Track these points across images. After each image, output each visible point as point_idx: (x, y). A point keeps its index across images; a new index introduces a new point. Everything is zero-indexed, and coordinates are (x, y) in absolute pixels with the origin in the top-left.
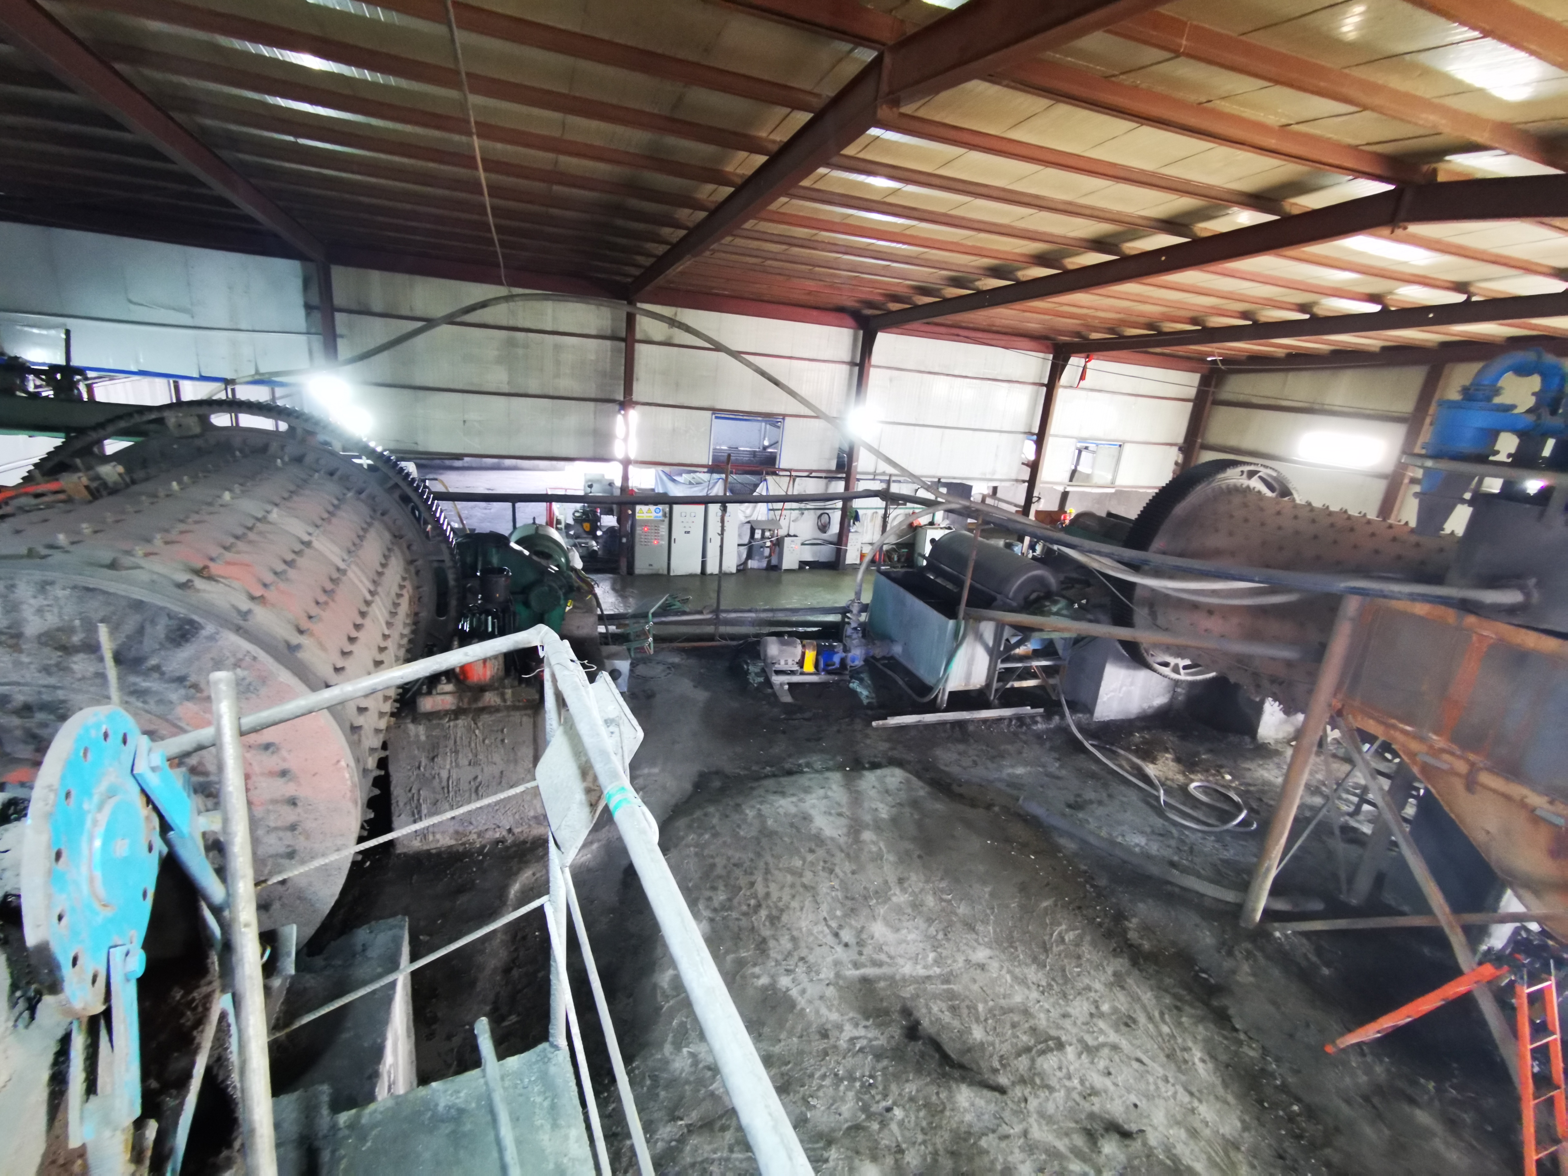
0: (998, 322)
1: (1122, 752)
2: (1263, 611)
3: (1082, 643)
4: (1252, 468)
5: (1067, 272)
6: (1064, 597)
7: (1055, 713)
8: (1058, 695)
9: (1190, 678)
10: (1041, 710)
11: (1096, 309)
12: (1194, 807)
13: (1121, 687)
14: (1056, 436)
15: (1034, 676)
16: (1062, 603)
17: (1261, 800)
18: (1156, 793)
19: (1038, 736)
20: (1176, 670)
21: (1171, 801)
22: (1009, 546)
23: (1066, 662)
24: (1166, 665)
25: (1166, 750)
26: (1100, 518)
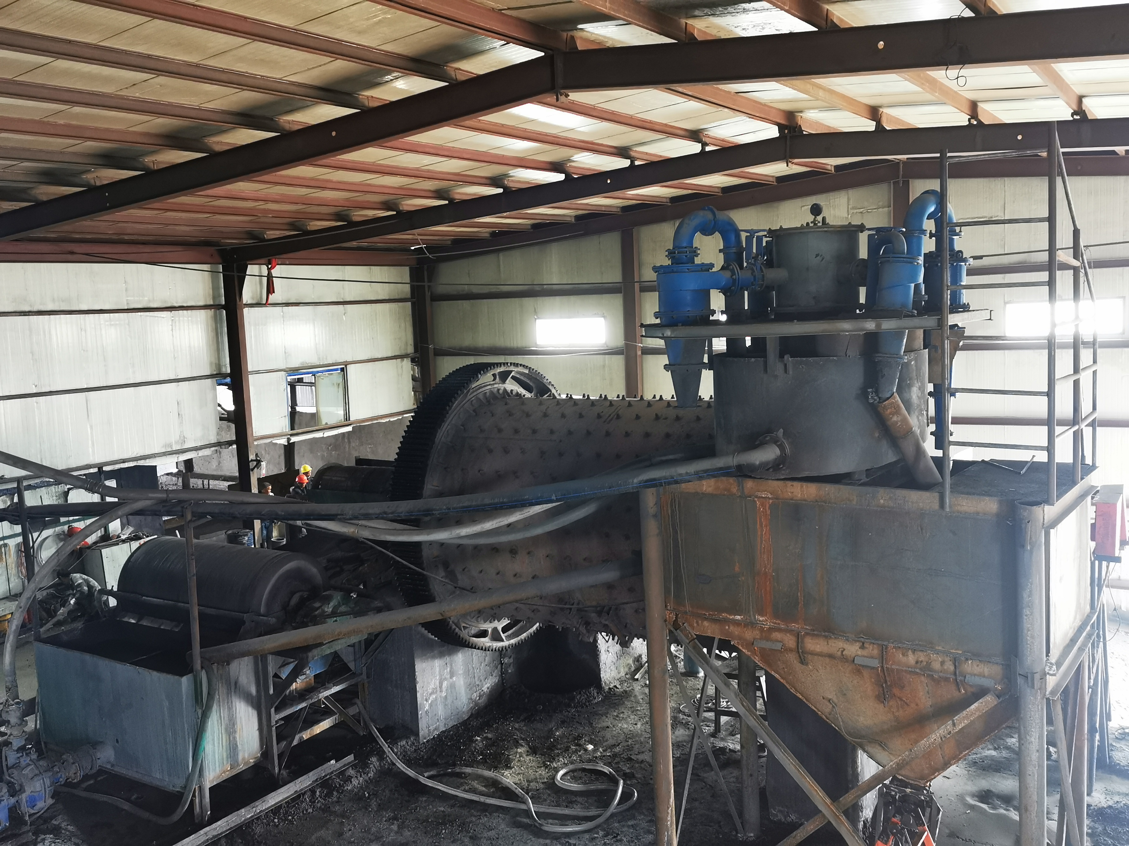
0: (130, 228)
1: (468, 770)
2: (565, 533)
3: (376, 643)
4: (502, 369)
5: (214, 155)
6: (335, 588)
7: (370, 754)
8: (367, 727)
9: (513, 641)
10: (351, 758)
11: (266, 201)
12: (569, 804)
13: (441, 684)
14: (258, 372)
15: (326, 713)
16: (337, 597)
17: (630, 759)
18: (523, 807)
19: (358, 798)
20: (496, 637)
21: (543, 809)
22: (234, 539)
23: (364, 676)
24: (483, 634)
25: (517, 745)
26: (348, 470)
